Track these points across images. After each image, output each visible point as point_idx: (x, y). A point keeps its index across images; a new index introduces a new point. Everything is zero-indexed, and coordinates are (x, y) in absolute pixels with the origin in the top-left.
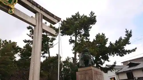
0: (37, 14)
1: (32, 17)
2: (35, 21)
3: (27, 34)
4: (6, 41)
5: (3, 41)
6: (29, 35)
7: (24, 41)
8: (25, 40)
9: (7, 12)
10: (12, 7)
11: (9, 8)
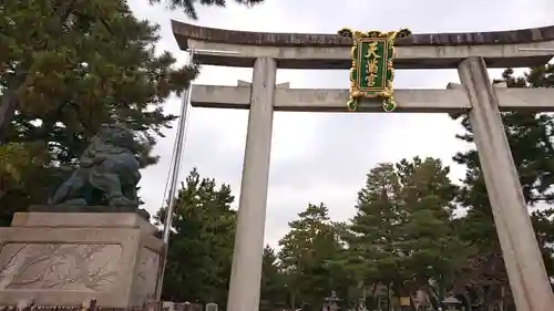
0: (464, 66)
1: (449, 86)
2: (465, 95)
3: (457, 136)
4: (404, 162)
5: (398, 166)
6: (463, 138)
7: (454, 159)
8: (459, 154)
9: (381, 110)
10: (386, 94)
11: (381, 99)
